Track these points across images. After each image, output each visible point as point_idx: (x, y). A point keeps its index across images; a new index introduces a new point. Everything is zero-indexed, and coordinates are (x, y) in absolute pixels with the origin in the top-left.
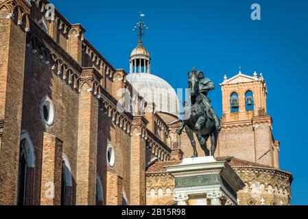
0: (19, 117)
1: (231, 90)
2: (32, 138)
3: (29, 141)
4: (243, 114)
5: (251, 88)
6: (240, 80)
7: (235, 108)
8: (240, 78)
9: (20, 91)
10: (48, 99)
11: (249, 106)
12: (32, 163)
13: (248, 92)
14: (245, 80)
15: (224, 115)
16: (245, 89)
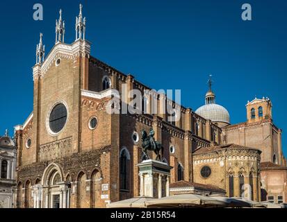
0: (118, 143)
1: (251, 107)
2: (128, 149)
3: (127, 151)
4: (257, 119)
5: (261, 105)
6: (256, 102)
7: (253, 116)
8: (256, 101)
9: (118, 134)
10: (135, 132)
11: (260, 114)
12: (129, 158)
13: (260, 107)
14: (258, 102)
15: (248, 120)
16: (258, 106)
